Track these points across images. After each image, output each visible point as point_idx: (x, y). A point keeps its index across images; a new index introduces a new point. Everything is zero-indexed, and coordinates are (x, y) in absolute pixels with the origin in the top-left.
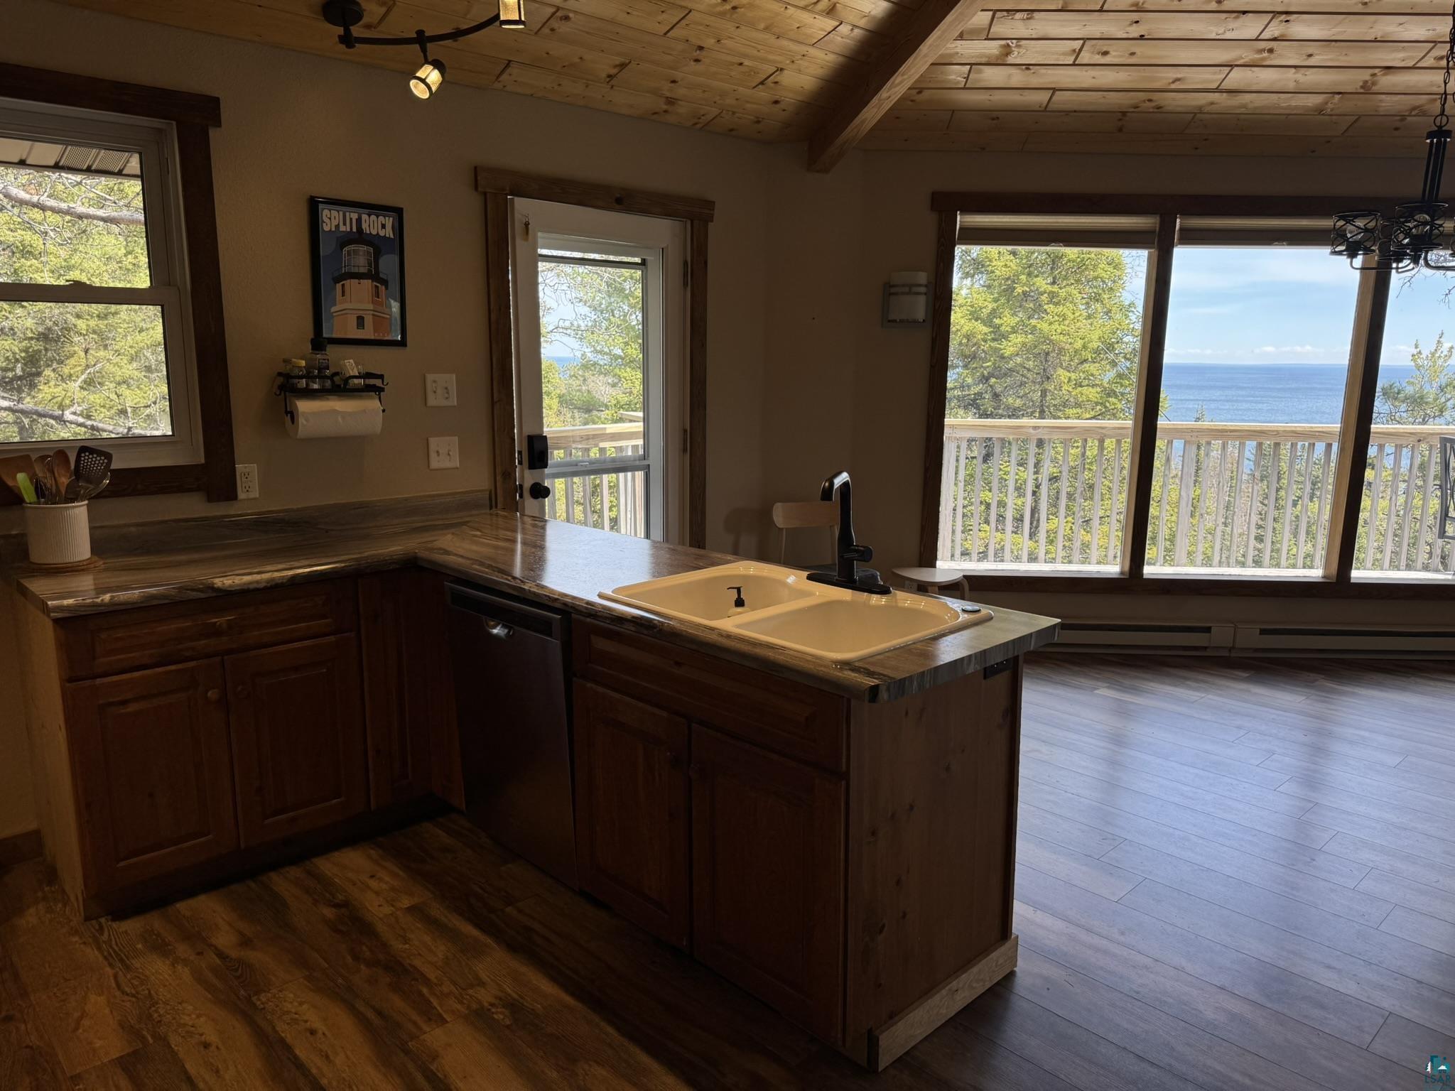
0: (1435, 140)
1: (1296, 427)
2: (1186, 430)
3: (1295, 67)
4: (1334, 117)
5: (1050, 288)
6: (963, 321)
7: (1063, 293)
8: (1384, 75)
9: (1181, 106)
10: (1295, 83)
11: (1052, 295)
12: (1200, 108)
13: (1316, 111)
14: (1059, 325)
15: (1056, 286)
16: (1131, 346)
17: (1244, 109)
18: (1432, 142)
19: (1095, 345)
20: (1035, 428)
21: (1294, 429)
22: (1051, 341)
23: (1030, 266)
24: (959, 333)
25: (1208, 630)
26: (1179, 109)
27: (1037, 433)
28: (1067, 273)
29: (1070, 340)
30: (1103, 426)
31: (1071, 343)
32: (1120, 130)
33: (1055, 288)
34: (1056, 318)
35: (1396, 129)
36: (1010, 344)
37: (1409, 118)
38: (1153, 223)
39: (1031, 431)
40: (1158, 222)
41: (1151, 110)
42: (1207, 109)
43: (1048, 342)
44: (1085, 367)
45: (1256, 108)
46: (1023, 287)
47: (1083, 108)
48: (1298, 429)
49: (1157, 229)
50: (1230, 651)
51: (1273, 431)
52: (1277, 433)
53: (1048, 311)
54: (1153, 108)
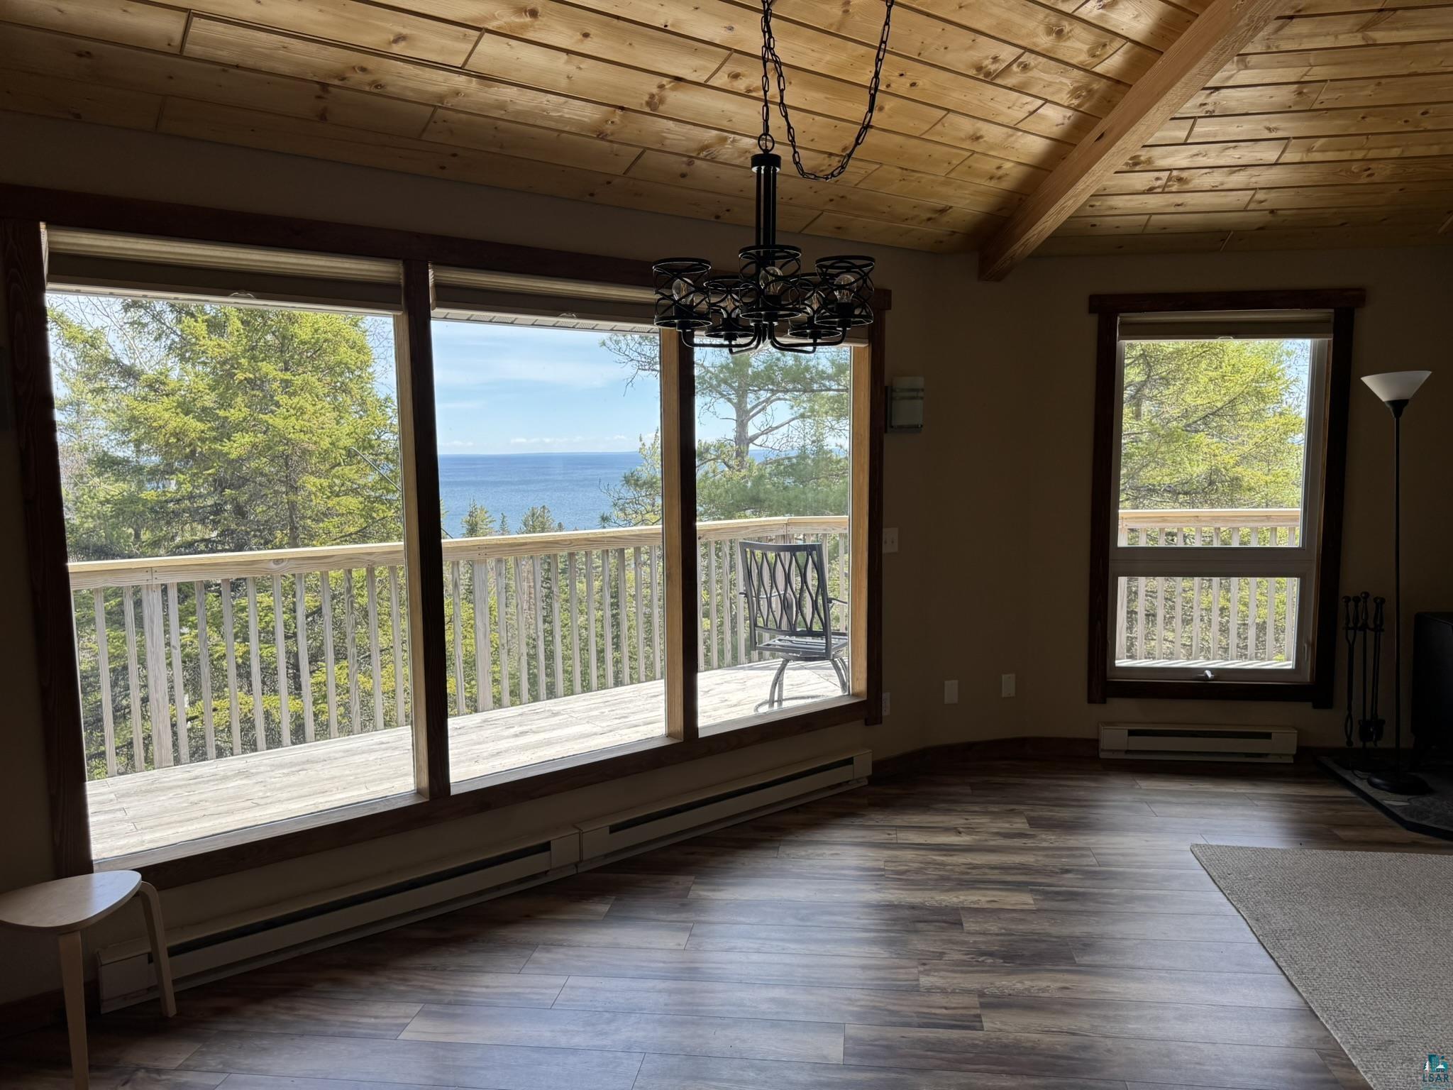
0: (763, 167)
1: (588, 534)
2: (472, 548)
3: (568, 52)
4: (616, 146)
5: (281, 375)
6: (167, 415)
7: (298, 381)
8: (673, 89)
9: (413, 90)
10: (567, 80)
11: (286, 384)
12: (441, 97)
13: (594, 131)
14: (297, 420)
15: (289, 373)
16: (392, 445)
17: (503, 112)
18: (759, 170)
19: (347, 442)
20: (277, 561)
21: (586, 537)
22: (289, 440)
23: (253, 348)
24: (163, 430)
25: (546, 847)
26: (410, 95)
27: (282, 568)
28: (302, 358)
29: (314, 439)
30: (369, 551)
31: (315, 443)
32: (323, 117)
33: (288, 376)
34: (292, 411)
35: (683, 176)
36: (235, 445)
37: (697, 162)
38: (393, 273)
39: (273, 566)
40: (402, 270)
41: (367, 89)
42: (450, 102)
43: (285, 441)
44: (338, 471)
45: (518, 113)
46: (245, 373)
47: (250, 62)
48: (590, 536)
49: (402, 282)
50: (576, 866)
51: (565, 540)
52: (570, 542)
53: (281, 403)
54: (370, 84)
